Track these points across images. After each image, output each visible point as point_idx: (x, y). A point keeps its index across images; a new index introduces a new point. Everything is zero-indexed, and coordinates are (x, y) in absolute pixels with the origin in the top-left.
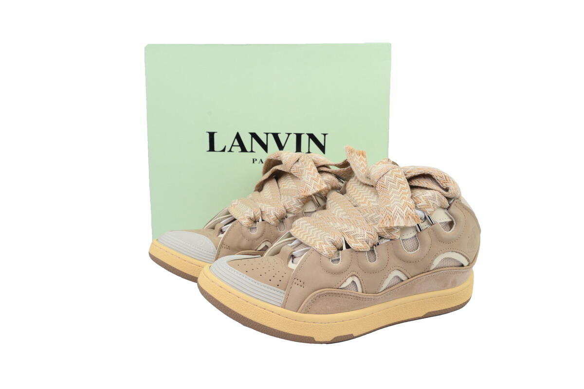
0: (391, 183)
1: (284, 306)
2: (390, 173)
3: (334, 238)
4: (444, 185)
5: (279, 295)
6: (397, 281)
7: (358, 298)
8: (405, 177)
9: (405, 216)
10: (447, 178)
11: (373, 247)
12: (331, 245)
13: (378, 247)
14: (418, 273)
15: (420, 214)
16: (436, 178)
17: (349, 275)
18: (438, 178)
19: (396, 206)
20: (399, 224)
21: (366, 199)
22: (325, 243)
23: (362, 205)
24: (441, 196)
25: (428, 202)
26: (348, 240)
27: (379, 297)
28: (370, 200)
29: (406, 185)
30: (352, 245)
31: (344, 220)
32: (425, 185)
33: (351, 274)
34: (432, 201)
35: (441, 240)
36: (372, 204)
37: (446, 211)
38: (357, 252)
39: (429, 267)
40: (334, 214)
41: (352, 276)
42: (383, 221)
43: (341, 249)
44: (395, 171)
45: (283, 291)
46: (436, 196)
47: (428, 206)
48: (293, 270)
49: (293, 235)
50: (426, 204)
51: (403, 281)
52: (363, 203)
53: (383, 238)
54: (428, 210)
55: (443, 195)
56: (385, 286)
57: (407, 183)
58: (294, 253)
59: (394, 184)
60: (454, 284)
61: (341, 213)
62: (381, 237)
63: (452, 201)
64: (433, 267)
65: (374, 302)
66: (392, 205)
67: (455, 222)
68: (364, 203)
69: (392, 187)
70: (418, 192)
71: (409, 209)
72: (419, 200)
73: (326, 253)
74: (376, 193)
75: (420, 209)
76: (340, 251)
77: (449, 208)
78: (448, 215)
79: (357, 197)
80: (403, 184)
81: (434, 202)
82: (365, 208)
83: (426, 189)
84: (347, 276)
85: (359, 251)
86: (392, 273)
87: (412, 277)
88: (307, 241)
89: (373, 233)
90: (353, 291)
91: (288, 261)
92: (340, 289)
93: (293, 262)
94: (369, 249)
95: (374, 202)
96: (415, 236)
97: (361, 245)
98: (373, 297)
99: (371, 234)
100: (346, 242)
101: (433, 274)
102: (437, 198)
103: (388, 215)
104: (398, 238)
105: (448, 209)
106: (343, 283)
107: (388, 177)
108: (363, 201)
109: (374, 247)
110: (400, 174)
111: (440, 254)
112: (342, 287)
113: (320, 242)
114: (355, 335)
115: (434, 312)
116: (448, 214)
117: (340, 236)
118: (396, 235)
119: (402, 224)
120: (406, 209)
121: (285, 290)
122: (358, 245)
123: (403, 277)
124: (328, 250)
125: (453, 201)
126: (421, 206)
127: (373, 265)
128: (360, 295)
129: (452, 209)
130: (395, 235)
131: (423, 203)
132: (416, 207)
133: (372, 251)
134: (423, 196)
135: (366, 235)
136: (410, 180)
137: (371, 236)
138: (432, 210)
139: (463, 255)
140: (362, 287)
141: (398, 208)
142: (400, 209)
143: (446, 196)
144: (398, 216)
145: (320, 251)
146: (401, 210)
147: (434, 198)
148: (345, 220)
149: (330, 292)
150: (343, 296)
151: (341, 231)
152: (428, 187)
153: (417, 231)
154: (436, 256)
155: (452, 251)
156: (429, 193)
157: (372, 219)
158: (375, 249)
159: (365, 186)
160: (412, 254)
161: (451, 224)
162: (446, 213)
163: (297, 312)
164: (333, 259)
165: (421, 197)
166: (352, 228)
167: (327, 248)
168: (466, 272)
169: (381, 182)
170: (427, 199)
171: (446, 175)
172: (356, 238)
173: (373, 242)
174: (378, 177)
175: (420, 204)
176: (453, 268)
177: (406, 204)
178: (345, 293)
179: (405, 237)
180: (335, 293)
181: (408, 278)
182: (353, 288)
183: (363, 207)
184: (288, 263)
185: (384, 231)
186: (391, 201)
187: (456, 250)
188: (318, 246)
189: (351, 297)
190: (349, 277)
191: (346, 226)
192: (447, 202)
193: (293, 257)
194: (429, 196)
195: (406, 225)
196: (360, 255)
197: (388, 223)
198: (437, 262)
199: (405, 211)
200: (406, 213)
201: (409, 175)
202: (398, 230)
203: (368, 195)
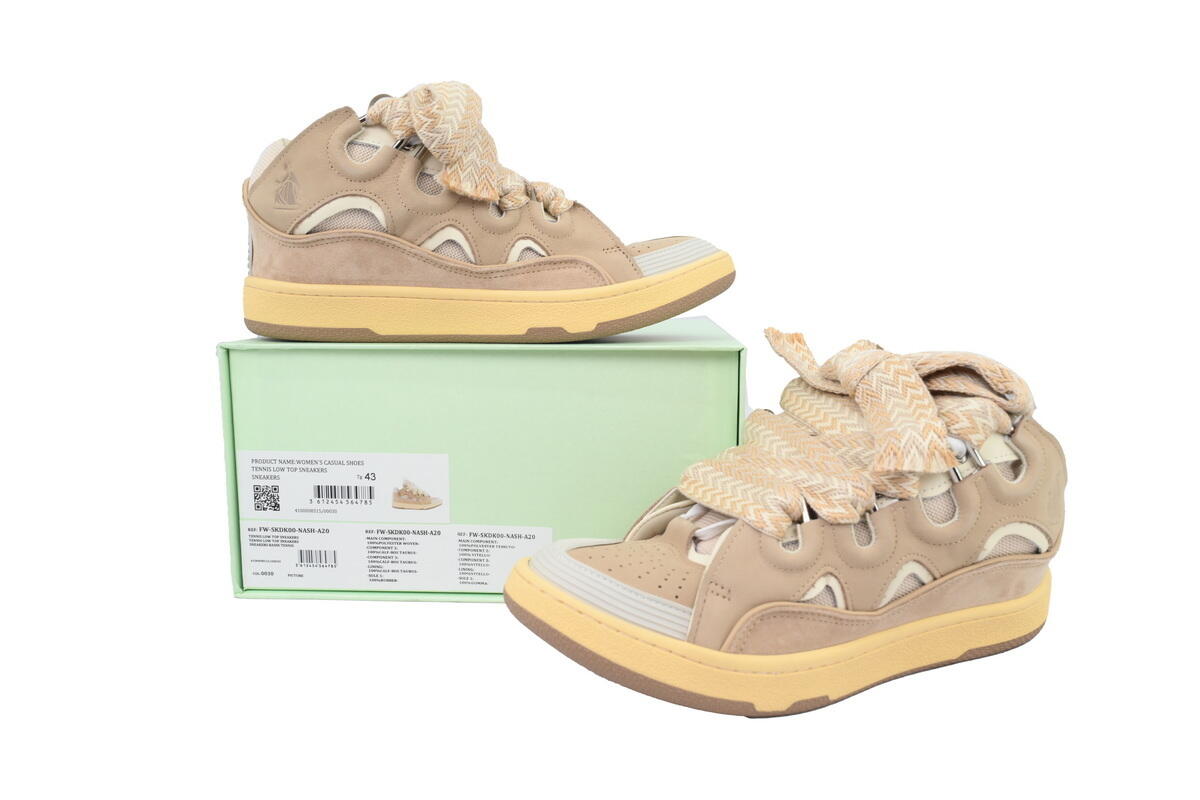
0: (888, 387)
1: (693, 639)
2: (882, 366)
3: (786, 498)
4: (1001, 386)
5: (680, 617)
6: (913, 584)
7: (838, 620)
8: (917, 373)
9: (926, 452)
10: (1005, 374)
11: (864, 516)
12: (780, 514)
13: (874, 514)
14: (953, 567)
15: (959, 446)
16: (983, 373)
17: (820, 573)
18: (988, 373)
19: (909, 431)
20: (914, 466)
21: (834, 419)
22: (767, 509)
23: (828, 432)
24: (997, 409)
25: (972, 421)
26: (812, 502)
27: (879, 618)
28: (843, 421)
29: (923, 389)
30: (823, 511)
31: (796, 463)
32: (962, 389)
33: (823, 571)
34: (981, 419)
35: (999, 498)
36: (849, 430)
37: (1006, 438)
38: (835, 525)
39: (977, 554)
40: (769, 453)
41: (825, 575)
42: (882, 457)
43: (800, 521)
44: (894, 363)
45: (690, 609)
46: (989, 409)
47: (974, 429)
48: (704, 567)
49: (688, 496)
50: (969, 425)
51: (923, 584)
52: (828, 428)
53: (883, 496)
54: (974, 438)
55: (1001, 406)
56: (890, 594)
57: (924, 386)
58: (698, 533)
59: (895, 389)
60: (1020, 591)
61: (784, 450)
62: (879, 496)
63: (1017, 420)
64: (982, 556)
65: (868, 628)
66: (899, 429)
67: (1024, 462)
68: (832, 427)
69: (889, 394)
70: (949, 403)
71: (936, 436)
72: (953, 417)
73: (770, 528)
74: (856, 407)
75: (958, 436)
76: (798, 525)
77: (1013, 432)
78: (1011, 449)
79: (813, 417)
80: (914, 388)
81: (985, 421)
82: (837, 438)
83: (964, 395)
84: (816, 576)
85: (839, 524)
86: (904, 567)
87: (942, 576)
88: (725, 508)
89: (864, 487)
90: (827, 607)
91: (688, 549)
92: (804, 602)
93: (696, 550)
94: (857, 519)
95: (854, 425)
96: (948, 492)
97: (843, 511)
98: (867, 618)
99: (861, 489)
100: (808, 506)
101: (984, 569)
102: (990, 414)
103: (891, 445)
104: (915, 496)
105: (1011, 435)
106: (808, 590)
107: (880, 374)
108: (829, 424)
109: (867, 514)
110: (906, 367)
111: (997, 528)
112: (807, 598)
113: (755, 507)
114: (832, 698)
115: (979, 649)
116: (1013, 446)
117: (797, 493)
118: (911, 488)
119: (920, 468)
120: (929, 437)
121: (692, 607)
122: (836, 511)
123: (925, 577)
124: (776, 523)
125: (1021, 419)
126: (962, 429)
127: (867, 551)
128: (843, 614)
129: (1020, 436)
130: (909, 489)
131: (964, 423)
132: (949, 431)
133: (864, 523)
134: (963, 409)
135: (850, 491)
136: (927, 378)
137: (861, 492)
138: (980, 437)
139: (1042, 530)
140: (845, 598)
141: (914, 434)
142: (918, 436)
143: (1008, 408)
144: (914, 451)
145: (759, 525)
146: (921, 440)
147: (984, 414)
148: (800, 462)
149: (783, 609)
150: (810, 616)
151: (795, 484)
152: (968, 391)
153: (951, 480)
154: (989, 532)
155: (1021, 522)
156: (972, 404)
157: (857, 460)
158: (868, 520)
159: (824, 397)
160: (941, 528)
161: (1016, 466)
162: (1006, 443)
163: (719, 650)
164: (785, 541)
165: (957, 412)
166: (818, 479)
167: (772, 520)
168: (1043, 564)
169: (865, 387)
170: (971, 415)
171: (1001, 367)
172: (830, 497)
173: (866, 504)
174: (859, 376)
175: (957, 426)
176: (1020, 557)
177: (928, 427)
178: (814, 611)
179: (930, 493)
180: (793, 612)
181: (935, 579)
182: (829, 600)
183: (832, 436)
184: (687, 553)
185: (886, 482)
186: (894, 422)
187: (1027, 520)
188: (753, 515)
189: (824, 619)
190: (819, 578)
191: (803, 474)
192: (1010, 421)
193: (696, 540)
194: (976, 410)
195: (928, 470)
196: (840, 531)
197: (894, 461)
198: (991, 545)
199: (927, 441)
200: (930, 444)
201: (926, 370)
202: (915, 480)
203: (836, 413)
